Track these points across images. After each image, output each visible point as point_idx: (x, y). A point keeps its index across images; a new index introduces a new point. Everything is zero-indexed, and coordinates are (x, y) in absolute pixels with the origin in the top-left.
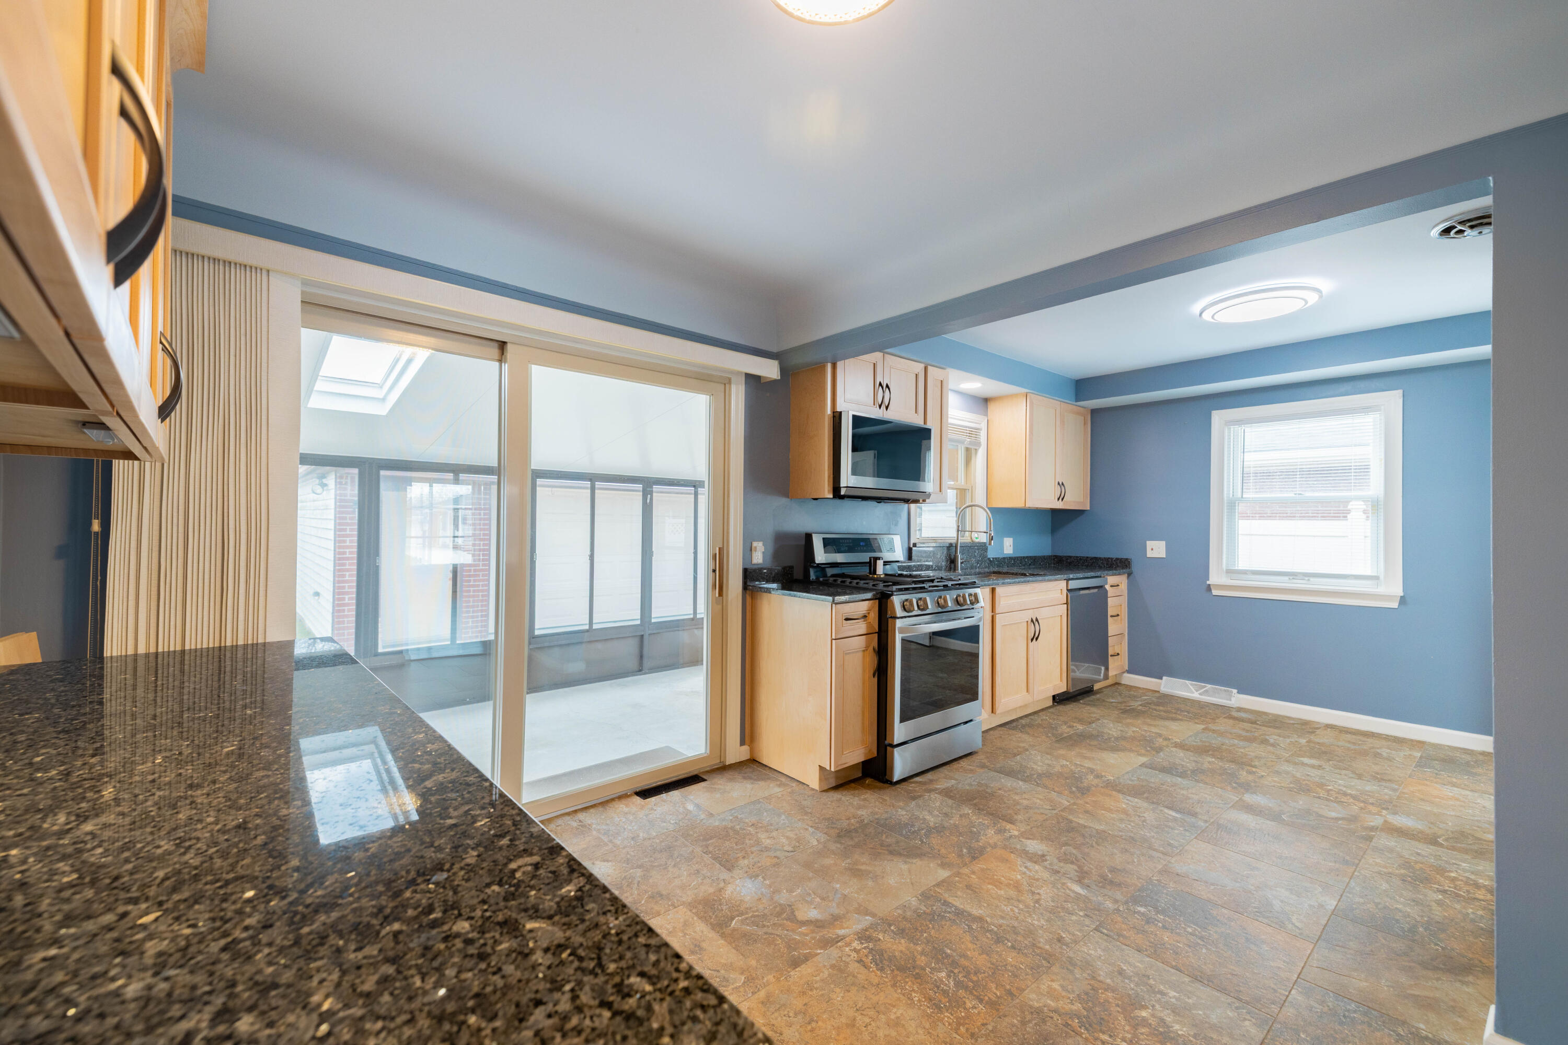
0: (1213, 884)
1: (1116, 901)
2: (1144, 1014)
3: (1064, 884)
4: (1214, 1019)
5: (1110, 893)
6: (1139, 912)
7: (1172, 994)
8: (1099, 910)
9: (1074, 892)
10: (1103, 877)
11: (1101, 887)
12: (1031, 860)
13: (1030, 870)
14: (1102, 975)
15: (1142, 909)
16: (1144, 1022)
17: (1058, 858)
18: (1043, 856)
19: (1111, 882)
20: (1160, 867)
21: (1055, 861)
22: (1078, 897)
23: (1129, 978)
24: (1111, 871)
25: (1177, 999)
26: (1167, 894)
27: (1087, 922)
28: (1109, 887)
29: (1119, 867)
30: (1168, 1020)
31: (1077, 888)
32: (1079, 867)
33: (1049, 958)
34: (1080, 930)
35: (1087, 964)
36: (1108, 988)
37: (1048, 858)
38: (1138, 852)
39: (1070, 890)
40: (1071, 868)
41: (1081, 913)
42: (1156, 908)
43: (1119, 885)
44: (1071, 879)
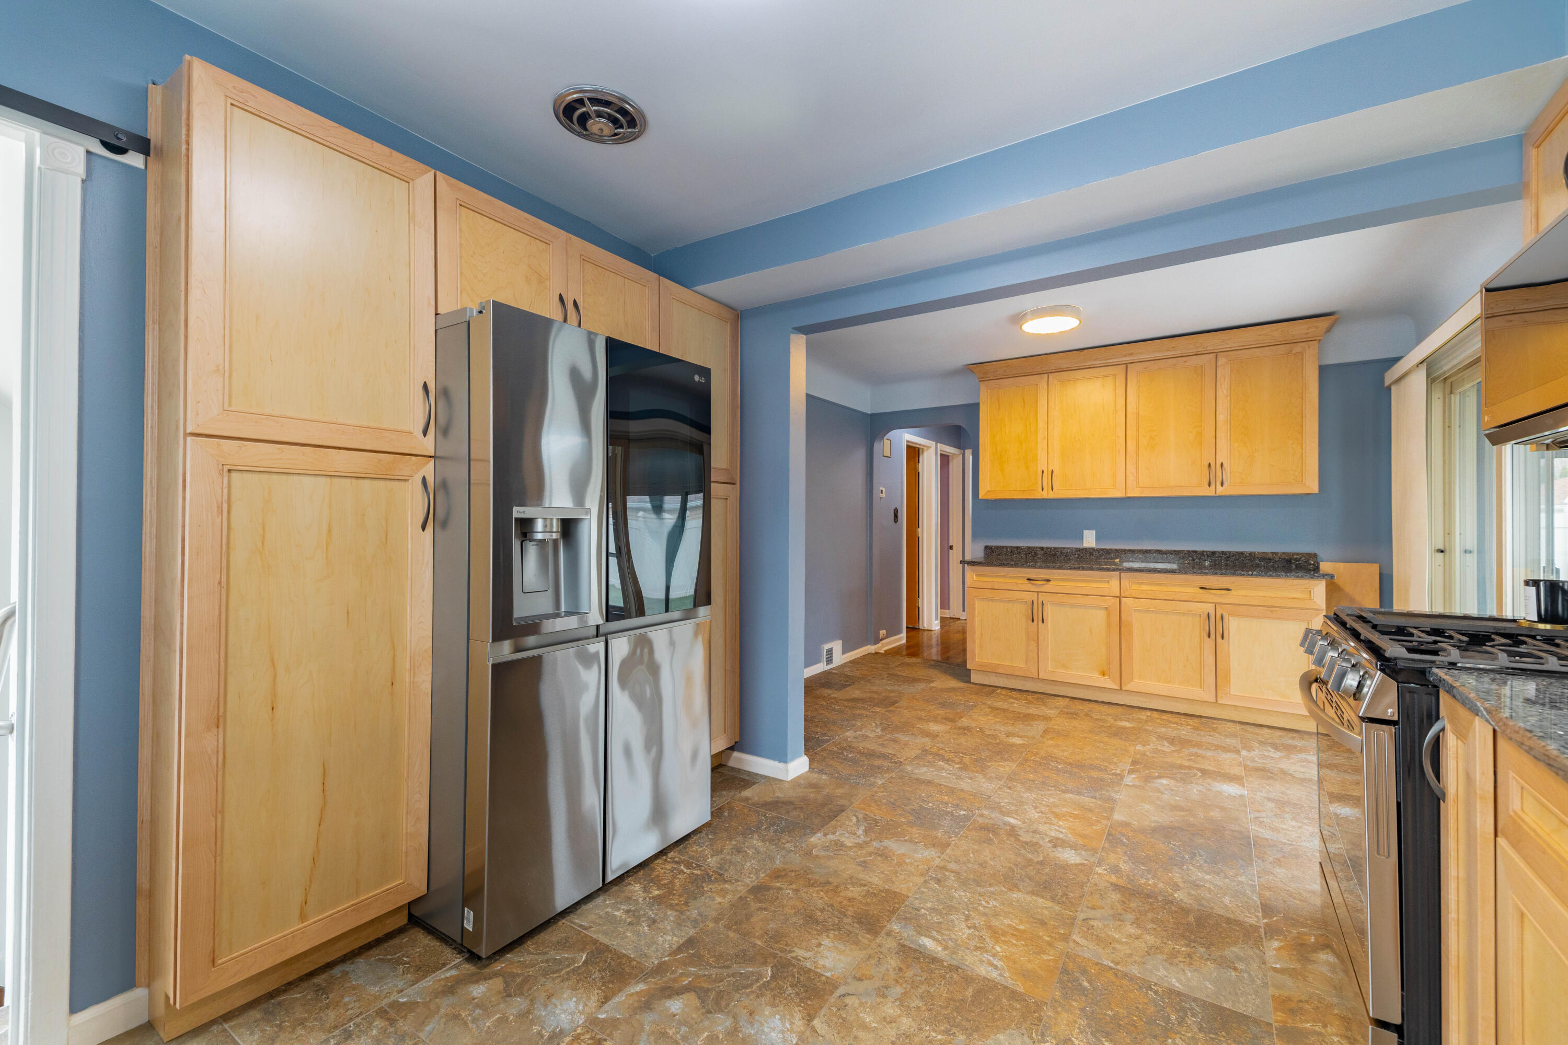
0: (906, 841)
1: (981, 815)
2: (958, 766)
3: (1024, 823)
4: (925, 769)
5: (987, 821)
6: (965, 810)
7: (944, 774)
8: (991, 808)
9: (1014, 818)
10: (996, 834)
11: (995, 825)
12: (1063, 841)
13: (1056, 830)
14: (981, 776)
15: (962, 812)
16: (958, 763)
17: (1041, 846)
18: (1055, 846)
19: (988, 830)
20: (948, 851)
21: (1041, 843)
22: (1009, 814)
23: (966, 777)
24: (990, 840)
25: (942, 773)
26: (944, 826)
27: (997, 800)
28: (989, 825)
29: (985, 845)
30: (947, 766)
31: (1012, 821)
32: (1019, 840)
33: (1010, 779)
34: (999, 794)
35: (990, 779)
36: (976, 772)
37: (1050, 845)
38: (970, 865)
39: (1017, 819)
40: (1025, 837)
41: (1002, 804)
42: (952, 815)
43: (981, 828)
44: (1021, 828)
